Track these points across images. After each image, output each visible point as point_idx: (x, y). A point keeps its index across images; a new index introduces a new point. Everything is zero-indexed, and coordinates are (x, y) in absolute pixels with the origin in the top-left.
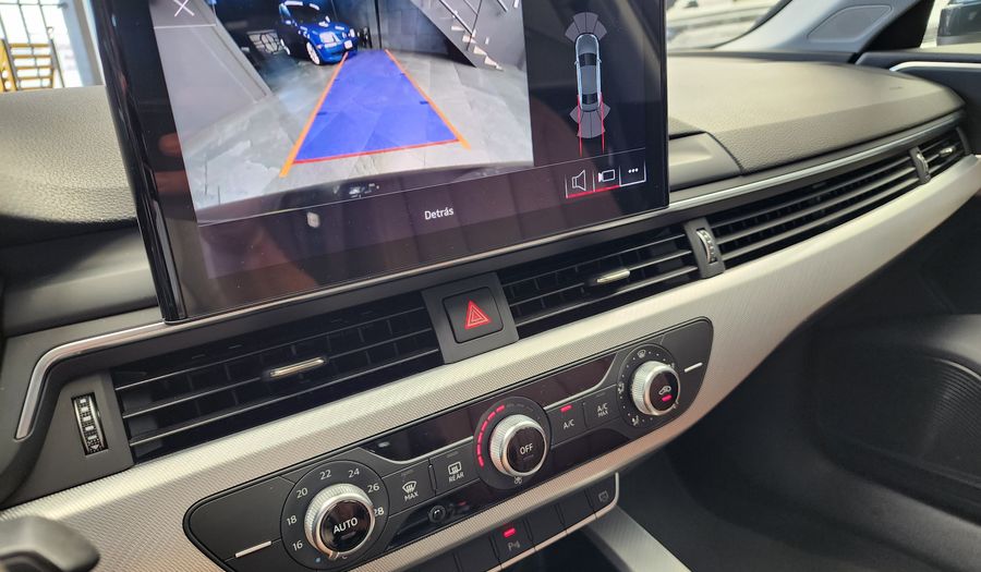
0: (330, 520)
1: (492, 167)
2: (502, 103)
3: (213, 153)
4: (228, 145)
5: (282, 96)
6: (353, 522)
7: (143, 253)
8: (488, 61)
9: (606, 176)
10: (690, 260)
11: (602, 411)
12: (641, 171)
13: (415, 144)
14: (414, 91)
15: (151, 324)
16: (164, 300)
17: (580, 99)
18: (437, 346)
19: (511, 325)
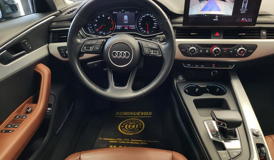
0: (192, 50)
1: (225, 15)
2: (229, 7)
3: (192, 9)
4: (194, 8)
5: (201, 4)
6: (194, 51)
7: (183, 18)
8: (229, 1)
9: (244, 19)
10: (259, 36)
11: (231, 52)
12: (251, 19)
13: (215, 11)
14: (217, 5)
15: (181, 25)
16: (183, 23)
17: (242, 8)
18: (211, 36)
19: (222, 37)
